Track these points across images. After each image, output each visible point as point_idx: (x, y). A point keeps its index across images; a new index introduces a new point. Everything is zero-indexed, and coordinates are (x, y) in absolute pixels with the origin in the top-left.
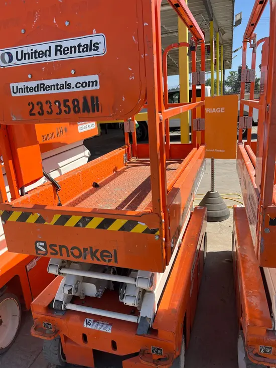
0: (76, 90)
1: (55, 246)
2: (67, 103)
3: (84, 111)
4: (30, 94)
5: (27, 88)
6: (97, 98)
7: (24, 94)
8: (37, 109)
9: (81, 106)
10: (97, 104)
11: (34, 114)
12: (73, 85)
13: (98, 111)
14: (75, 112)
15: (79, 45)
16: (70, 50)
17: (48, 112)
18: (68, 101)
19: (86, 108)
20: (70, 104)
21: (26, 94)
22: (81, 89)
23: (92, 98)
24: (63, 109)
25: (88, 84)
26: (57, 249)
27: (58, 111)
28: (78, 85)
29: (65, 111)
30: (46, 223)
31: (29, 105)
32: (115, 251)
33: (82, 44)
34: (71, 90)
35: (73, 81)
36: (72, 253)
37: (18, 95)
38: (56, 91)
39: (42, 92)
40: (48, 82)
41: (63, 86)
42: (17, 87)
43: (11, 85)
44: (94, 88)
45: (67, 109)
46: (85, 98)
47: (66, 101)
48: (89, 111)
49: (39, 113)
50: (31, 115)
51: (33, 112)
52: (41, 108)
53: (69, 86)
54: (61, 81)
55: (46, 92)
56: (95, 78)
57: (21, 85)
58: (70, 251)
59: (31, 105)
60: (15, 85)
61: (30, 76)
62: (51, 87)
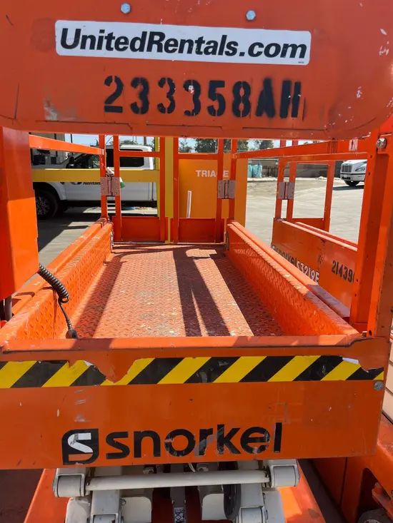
0: (248, 59)
1: (124, 435)
2: (219, 90)
3: (259, 113)
4: (115, 54)
5: (110, 37)
6: (298, 86)
7: (96, 53)
8: (131, 95)
9: (254, 99)
10: (296, 100)
11: (119, 109)
12: (243, 47)
13: (295, 115)
14: (236, 111)
17: (161, 108)
18: (221, 84)
19: (266, 106)
20: (227, 92)
21: (103, 53)
22: (263, 60)
23: (286, 84)
24: (205, 101)
25: (281, 50)
27: (191, 107)
28: (257, 49)
29: (211, 110)
30: (107, 383)
31: (108, 81)
32: (279, 426)
34: (236, 59)
35: (243, 37)
36: (169, 446)
37: (77, 52)
38: (194, 57)
39: (154, 55)
40: (173, 32)
42: (78, 31)
43: (60, 25)
44: (296, 61)
45: (216, 105)
46: (267, 83)
47: (215, 84)
48: (271, 114)
49: (134, 107)
50: (108, 109)
51: (116, 103)
52: (144, 95)
53: (233, 48)
54: (212, 34)
55: (164, 56)
56: (304, 37)
57: (91, 28)
58: (163, 441)
59: (114, 86)
60: (72, 26)
61: (125, 8)
62: (180, 45)
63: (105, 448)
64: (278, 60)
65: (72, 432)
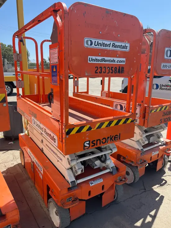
0: (117, 63)
1: (95, 141)
2: (112, 69)
3: (118, 73)
4: (97, 62)
5: (97, 59)
6: (124, 68)
7: (94, 62)
8: (99, 70)
9: (117, 70)
10: (123, 70)
11: (97, 73)
12: (116, 61)
13: (123, 73)
14: (115, 73)
15: (121, 46)
16: (118, 46)
17: (104, 72)
18: (113, 67)
19: (119, 72)
20: (113, 69)
21: (95, 62)
22: (119, 63)
23: (122, 67)
24: (111, 71)
25: (121, 62)
26: (95, 142)
27: (108, 72)
28: (118, 61)
29: (111, 72)
30: (92, 129)
31: (96, 68)
32: (120, 134)
33: (122, 45)
34: (115, 63)
35: (116, 59)
36: (102, 142)
37: (91, 62)
38: (109, 63)
39: (103, 63)
40: (106, 58)
41: (112, 61)
42: (92, 58)
43: (89, 57)
44: (123, 63)
45: (112, 71)
46: (119, 67)
47: (112, 68)
48: (120, 73)
49: (100, 72)
50: (95, 73)
51: (97, 72)
52: (101, 70)
53: (114, 61)
54: (112, 59)
55: (105, 63)
56: (124, 59)
57: (94, 58)
58: (101, 141)
59: (97, 68)
60: (91, 57)
61: (100, 54)
62: (107, 61)
63: (91, 144)
64: (121, 63)
65: (86, 142)
